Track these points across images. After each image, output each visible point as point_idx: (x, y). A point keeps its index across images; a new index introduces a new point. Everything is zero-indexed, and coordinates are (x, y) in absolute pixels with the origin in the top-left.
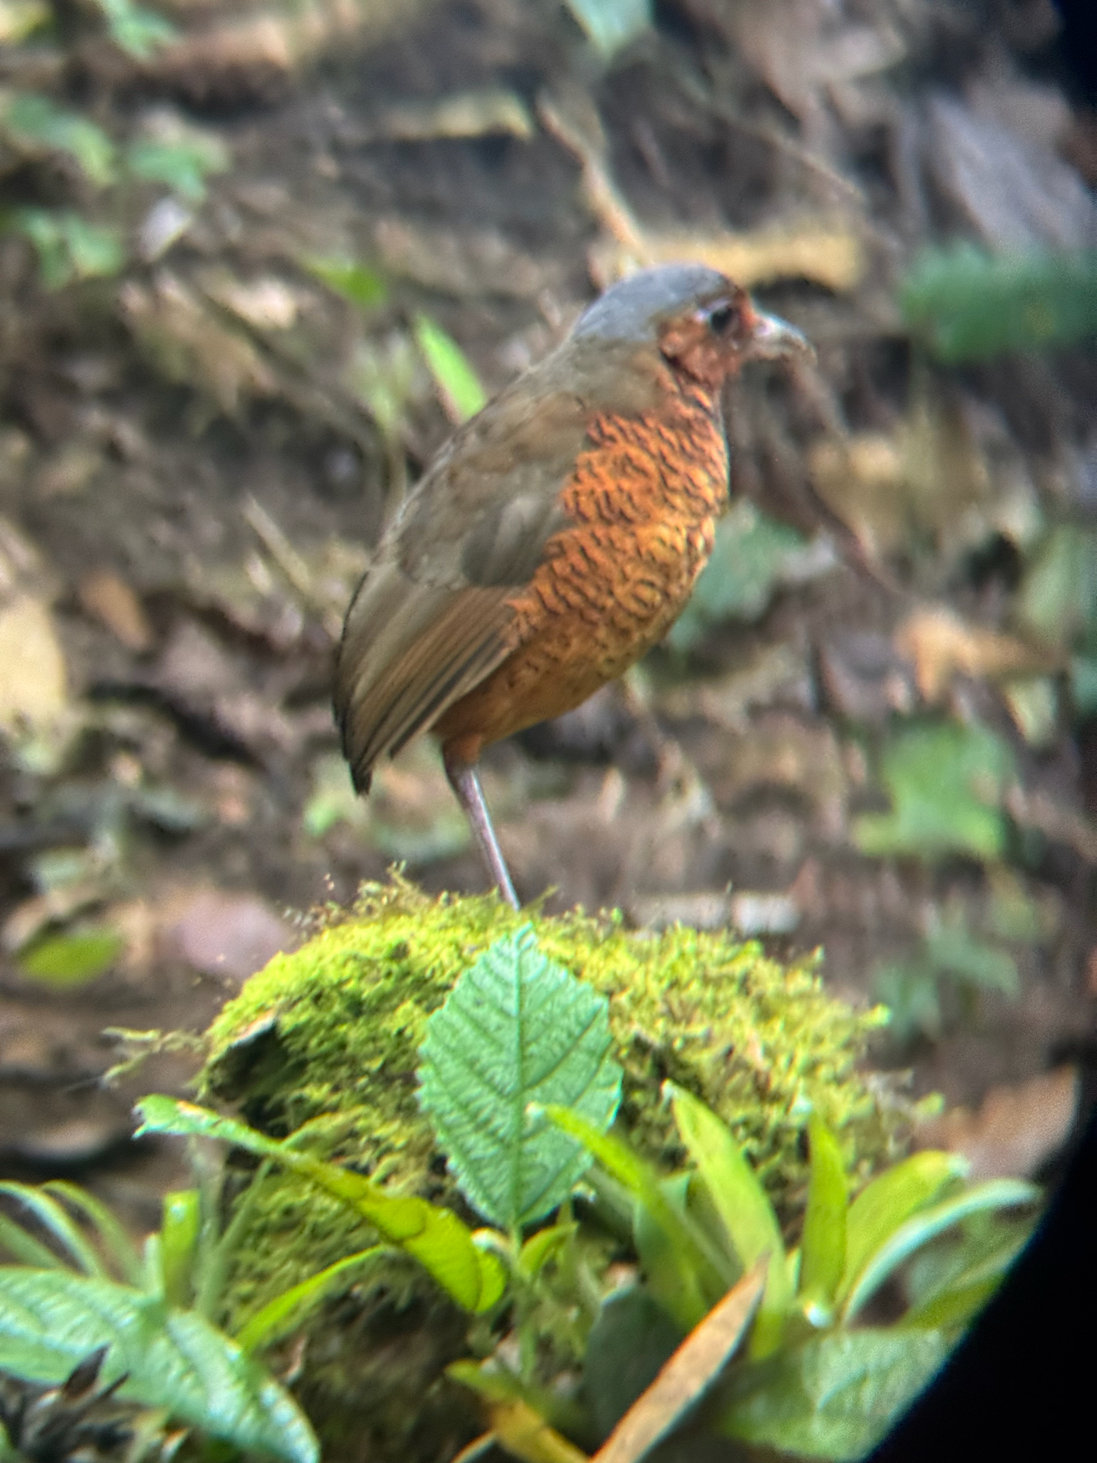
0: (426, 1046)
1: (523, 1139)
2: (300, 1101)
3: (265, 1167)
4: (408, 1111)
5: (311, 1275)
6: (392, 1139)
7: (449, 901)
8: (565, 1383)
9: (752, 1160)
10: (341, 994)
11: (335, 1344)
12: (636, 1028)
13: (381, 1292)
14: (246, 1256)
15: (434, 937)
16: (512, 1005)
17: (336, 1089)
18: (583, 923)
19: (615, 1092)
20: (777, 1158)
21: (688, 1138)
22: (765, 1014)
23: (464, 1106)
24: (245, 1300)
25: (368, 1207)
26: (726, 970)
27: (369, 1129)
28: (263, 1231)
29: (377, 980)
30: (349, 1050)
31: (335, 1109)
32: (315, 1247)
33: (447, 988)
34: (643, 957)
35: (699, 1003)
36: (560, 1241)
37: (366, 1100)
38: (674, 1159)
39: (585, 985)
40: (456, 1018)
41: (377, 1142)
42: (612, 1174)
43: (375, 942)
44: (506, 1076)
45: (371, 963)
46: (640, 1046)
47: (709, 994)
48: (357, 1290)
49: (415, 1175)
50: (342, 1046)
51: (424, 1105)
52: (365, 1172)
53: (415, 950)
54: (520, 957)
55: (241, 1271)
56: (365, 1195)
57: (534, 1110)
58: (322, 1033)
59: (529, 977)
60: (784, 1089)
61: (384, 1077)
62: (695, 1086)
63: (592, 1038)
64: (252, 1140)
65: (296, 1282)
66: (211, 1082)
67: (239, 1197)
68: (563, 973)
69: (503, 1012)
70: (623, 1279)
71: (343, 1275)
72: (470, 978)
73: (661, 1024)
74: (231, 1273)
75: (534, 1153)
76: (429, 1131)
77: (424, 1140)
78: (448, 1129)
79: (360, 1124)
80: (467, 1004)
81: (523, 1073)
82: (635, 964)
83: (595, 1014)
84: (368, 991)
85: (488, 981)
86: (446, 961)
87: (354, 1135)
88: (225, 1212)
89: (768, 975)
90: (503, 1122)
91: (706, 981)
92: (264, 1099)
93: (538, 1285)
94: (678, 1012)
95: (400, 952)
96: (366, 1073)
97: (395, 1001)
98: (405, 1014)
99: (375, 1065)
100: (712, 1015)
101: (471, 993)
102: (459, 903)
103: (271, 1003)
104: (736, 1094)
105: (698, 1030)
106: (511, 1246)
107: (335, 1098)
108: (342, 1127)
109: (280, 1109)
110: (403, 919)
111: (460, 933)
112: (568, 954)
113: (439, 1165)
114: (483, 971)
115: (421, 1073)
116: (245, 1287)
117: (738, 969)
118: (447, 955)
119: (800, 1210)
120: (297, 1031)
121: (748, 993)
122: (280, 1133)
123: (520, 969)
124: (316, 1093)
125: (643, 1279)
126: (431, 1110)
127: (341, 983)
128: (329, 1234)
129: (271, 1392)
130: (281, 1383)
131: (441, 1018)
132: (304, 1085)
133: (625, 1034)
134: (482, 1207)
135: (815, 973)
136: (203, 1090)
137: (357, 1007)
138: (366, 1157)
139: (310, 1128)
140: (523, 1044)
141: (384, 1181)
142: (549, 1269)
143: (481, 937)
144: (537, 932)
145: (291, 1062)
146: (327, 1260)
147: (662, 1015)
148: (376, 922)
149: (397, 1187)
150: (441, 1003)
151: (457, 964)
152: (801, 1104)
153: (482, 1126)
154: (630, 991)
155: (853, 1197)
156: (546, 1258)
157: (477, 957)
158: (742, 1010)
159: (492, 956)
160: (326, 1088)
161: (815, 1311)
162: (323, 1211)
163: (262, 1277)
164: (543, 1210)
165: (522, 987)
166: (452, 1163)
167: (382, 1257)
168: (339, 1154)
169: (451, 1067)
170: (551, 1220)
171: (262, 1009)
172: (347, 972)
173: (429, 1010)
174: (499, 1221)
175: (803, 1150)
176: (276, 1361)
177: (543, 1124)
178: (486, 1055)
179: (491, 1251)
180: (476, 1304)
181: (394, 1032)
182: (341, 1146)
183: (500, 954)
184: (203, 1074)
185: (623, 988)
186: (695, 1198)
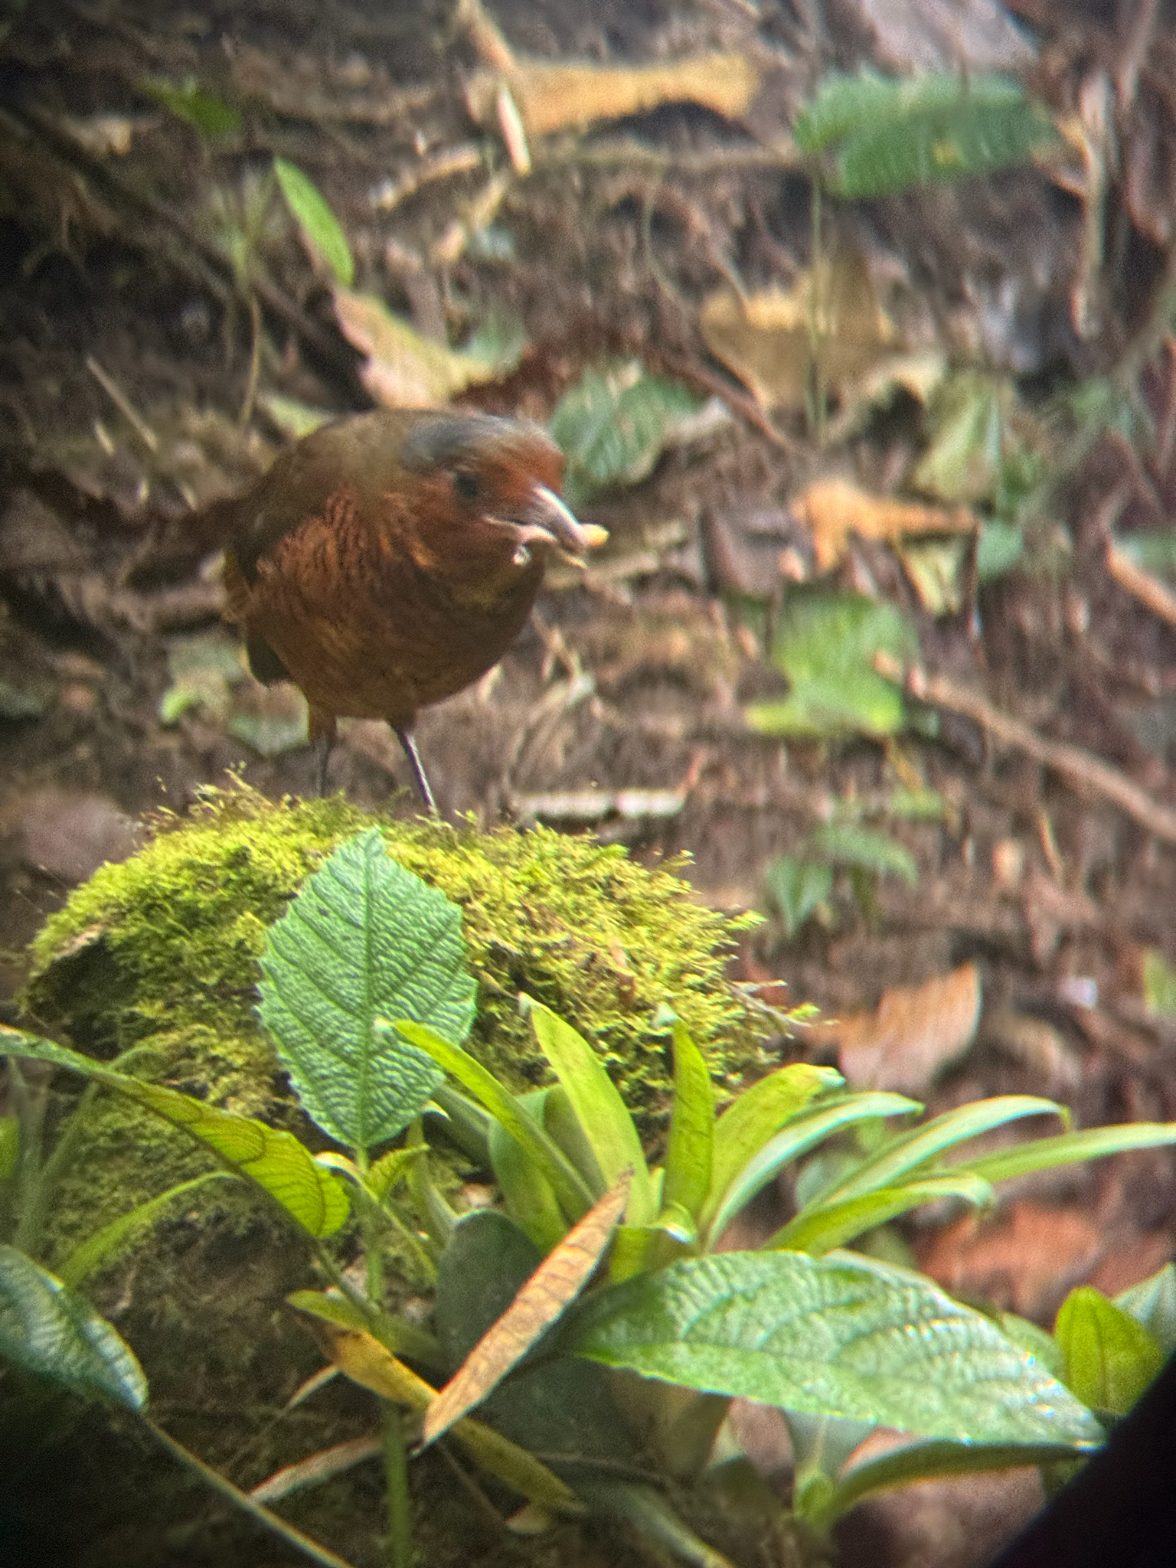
0: (266, 959)
1: (371, 1054)
2: (133, 1018)
3: (93, 1088)
4: (248, 1027)
5: (143, 1201)
6: (230, 1058)
7: (293, 804)
8: (415, 1309)
9: (614, 1072)
10: (175, 905)
11: (168, 1274)
12: (493, 936)
13: (219, 1218)
14: (72, 1184)
15: (275, 843)
16: (359, 916)
17: (170, 1006)
18: (438, 824)
19: (470, 1004)
20: (641, 1072)
21: (547, 1052)
22: (631, 919)
23: (306, 1023)
24: (70, 1230)
25: (202, 1130)
26: (588, 873)
27: (204, 1048)
28: (91, 1156)
29: (213, 889)
30: (185, 964)
31: (168, 1027)
32: (147, 1172)
33: (292, 896)
34: (499, 860)
35: (561, 909)
36: (409, 1161)
37: (203, 1016)
38: (533, 1073)
39: (437, 892)
40: (299, 928)
41: (213, 1060)
42: (466, 1091)
43: (212, 848)
44: (352, 989)
45: (207, 869)
46: (497, 954)
47: (569, 899)
48: (194, 1215)
49: (257, 1096)
50: (177, 960)
51: (265, 1021)
52: (200, 1093)
53: (255, 855)
54: (368, 863)
55: (67, 1199)
56: (201, 1118)
57: (381, 1025)
58: (154, 947)
59: (377, 884)
60: (649, 999)
61: (222, 993)
62: (555, 998)
63: (445, 949)
64: (76, 1061)
65: (127, 1208)
66: (31, 999)
67: (64, 1121)
68: (414, 879)
69: (350, 921)
70: (478, 1199)
71: (176, 1200)
72: (314, 885)
73: (518, 932)
74: (54, 1202)
75: (383, 1068)
76: (272, 1048)
77: (265, 1058)
78: (289, 1046)
79: (196, 1042)
80: (311, 914)
81: (371, 985)
82: (492, 868)
83: (447, 924)
84: (204, 900)
85: (334, 888)
86: (288, 866)
87: (190, 1053)
88: (48, 1137)
89: (634, 878)
90: (350, 1039)
91: (568, 885)
92: (92, 1016)
93: (386, 1209)
94: (538, 920)
95: (239, 858)
96: (203, 988)
97: (234, 912)
98: (245, 925)
99: (211, 980)
100: (573, 922)
101: (316, 901)
102: (303, 806)
103: (99, 914)
104: (598, 1005)
105: (558, 937)
106: (358, 1169)
107: (169, 1015)
108: (176, 1046)
109: (109, 1028)
110: (243, 824)
111: (305, 838)
112: (420, 859)
113: (281, 1084)
114: (328, 879)
115: (260, 986)
116: (72, 1217)
117: (600, 872)
118: (289, 861)
119: (664, 1124)
120: (128, 944)
121: (611, 897)
122: (107, 1053)
123: (368, 874)
124: (147, 1010)
125: (499, 1200)
126: (272, 1026)
127: (176, 892)
128: (162, 1158)
129: (97, 1325)
130: (108, 1319)
131: (284, 929)
132: (135, 1003)
133: (482, 941)
134: (327, 1128)
135: (682, 874)
136: (23, 1009)
137: (192, 918)
138: (202, 1077)
139: (142, 1047)
140: (370, 957)
141: (221, 1103)
142: (398, 1191)
143: (327, 842)
144: (387, 836)
145: (123, 976)
146: (160, 1185)
147: (521, 922)
148: (212, 827)
149: (236, 1109)
150: (282, 914)
151: (301, 871)
152: (665, 1012)
153: (327, 1042)
154: (486, 898)
155: (721, 1109)
156: (397, 1179)
157: (322, 863)
158: (605, 914)
159: (337, 861)
160: (159, 1004)
161: (679, 1229)
162: (157, 1134)
163: (89, 1205)
164: (393, 1129)
165: (370, 895)
166: (295, 1082)
167: (219, 1181)
168: (173, 1075)
169: (295, 981)
170: (400, 1141)
171: (89, 921)
172: (181, 881)
173: (270, 921)
174: (345, 1142)
175: (668, 1062)
176: (103, 1294)
177: (392, 1039)
178: (332, 967)
179: (336, 1172)
180: (320, 1230)
181: (232, 944)
182: (173, 1067)
183: (347, 860)
184: (24, 991)
185: (479, 893)
186: (555, 1114)
